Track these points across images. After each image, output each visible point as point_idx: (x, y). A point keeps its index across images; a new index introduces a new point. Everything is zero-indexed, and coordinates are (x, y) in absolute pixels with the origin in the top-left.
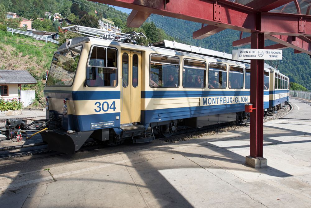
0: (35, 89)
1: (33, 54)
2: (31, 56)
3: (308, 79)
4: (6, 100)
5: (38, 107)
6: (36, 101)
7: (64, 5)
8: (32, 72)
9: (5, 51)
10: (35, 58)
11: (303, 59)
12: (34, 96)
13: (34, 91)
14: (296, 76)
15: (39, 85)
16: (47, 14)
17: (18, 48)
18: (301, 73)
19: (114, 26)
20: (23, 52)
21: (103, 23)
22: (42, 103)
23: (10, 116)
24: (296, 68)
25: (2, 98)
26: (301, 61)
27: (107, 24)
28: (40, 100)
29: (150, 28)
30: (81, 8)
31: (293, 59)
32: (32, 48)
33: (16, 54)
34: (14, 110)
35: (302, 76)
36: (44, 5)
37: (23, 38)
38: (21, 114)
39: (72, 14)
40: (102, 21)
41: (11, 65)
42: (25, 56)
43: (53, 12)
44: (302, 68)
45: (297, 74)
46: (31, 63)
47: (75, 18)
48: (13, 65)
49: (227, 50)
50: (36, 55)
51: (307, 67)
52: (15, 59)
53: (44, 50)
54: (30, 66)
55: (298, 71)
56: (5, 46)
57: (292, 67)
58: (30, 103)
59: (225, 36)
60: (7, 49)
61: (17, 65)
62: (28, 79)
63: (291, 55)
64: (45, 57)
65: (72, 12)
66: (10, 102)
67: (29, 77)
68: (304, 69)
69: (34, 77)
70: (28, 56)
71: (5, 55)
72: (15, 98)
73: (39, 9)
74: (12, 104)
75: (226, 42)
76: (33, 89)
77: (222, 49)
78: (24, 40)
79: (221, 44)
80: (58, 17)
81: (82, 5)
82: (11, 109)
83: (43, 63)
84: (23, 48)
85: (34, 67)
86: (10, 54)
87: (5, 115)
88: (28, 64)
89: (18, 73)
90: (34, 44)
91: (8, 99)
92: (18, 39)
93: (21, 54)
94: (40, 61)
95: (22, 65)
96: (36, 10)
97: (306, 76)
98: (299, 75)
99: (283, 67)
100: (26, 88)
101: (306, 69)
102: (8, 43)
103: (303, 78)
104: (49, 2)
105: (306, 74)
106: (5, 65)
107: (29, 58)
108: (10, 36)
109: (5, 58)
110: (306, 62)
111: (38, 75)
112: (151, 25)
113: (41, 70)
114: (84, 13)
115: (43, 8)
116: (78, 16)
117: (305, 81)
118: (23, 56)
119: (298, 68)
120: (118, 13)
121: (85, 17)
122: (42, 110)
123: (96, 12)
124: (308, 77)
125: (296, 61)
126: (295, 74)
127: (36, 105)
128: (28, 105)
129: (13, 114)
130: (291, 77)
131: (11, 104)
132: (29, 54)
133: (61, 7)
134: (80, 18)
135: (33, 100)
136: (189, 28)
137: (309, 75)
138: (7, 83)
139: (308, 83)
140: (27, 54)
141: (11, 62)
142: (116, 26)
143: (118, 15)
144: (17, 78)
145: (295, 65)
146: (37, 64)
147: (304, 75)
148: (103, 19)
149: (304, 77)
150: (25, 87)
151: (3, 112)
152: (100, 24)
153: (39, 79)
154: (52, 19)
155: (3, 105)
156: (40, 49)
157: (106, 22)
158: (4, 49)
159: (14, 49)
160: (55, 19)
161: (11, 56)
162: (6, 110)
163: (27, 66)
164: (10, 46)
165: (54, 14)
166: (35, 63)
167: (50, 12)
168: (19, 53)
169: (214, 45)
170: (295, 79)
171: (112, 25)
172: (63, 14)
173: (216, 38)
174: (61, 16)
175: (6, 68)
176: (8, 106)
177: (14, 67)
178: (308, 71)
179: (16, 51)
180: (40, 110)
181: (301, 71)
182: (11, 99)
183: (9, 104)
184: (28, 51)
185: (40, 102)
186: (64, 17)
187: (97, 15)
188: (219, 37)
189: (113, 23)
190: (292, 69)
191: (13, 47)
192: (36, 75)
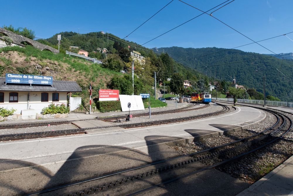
0: (82, 96)
1: (83, 70)
2: (81, 71)
3: (280, 93)
4: (55, 105)
5: (83, 111)
6: (82, 105)
7: (110, 43)
8: (81, 83)
9: (63, 67)
10: (84, 73)
11: (275, 78)
12: (81, 102)
13: (81, 98)
14: (270, 91)
15: (85, 93)
16: (99, 49)
17: (72, 65)
18: (274, 89)
19: (140, 56)
20: (75, 68)
21: (133, 54)
22: (86, 108)
23: (58, 119)
24: (270, 85)
25: (52, 103)
26: (273, 80)
27: (136, 55)
28: (85, 105)
29: (165, 57)
30: (120, 45)
31: (268, 78)
32: (83, 66)
33: (70, 70)
34: (62, 113)
35: (275, 91)
36: (97, 44)
37: (77, 59)
38: (67, 117)
39: (114, 49)
40: (133, 52)
41: (66, 78)
42: (77, 71)
43: (102, 48)
44: (275, 85)
45: (271, 89)
46: (81, 76)
47: (116, 51)
48: (67, 78)
49: (217, 72)
50: (85, 71)
51: (279, 85)
52: (69, 73)
53: (92, 68)
54: (80, 79)
55: (272, 87)
56: (63, 63)
57: (266, 84)
58: (77, 108)
59: (216, 63)
60: (64, 66)
61: (70, 77)
62: (75, 88)
63: (265, 76)
64: (91, 72)
65: (114, 48)
66: (59, 106)
67: (76, 87)
68: (276, 86)
69: (82, 87)
70: (78, 71)
71: (62, 70)
72: (63, 103)
73: (94, 46)
74: (61, 108)
75: (217, 67)
76: (80, 96)
77: (214, 72)
78: (77, 60)
79: (213, 68)
80: (105, 51)
81: (120, 43)
82: (59, 113)
83: (90, 76)
84: (76, 65)
85: (82, 80)
86: (65, 69)
87: (54, 117)
88: (79, 77)
89: (69, 83)
90: (85, 63)
91: (58, 104)
92: (73, 59)
93: (74, 70)
94: (88, 75)
95: (74, 78)
96: (92, 47)
97: (278, 91)
98: (272, 90)
99: (259, 84)
100: (75, 96)
101: (277, 86)
102: (65, 62)
103: (276, 93)
104: (100, 42)
105: (278, 89)
106: (61, 77)
107: (79, 73)
108: (68, 57)
109: (62, 72)
110: (278, 81)
111: (85, 86)
112: (166, 55)
113: (88, 82)
114: (122, 48)
115: (96, 45)
116: (118, 50)
117: (277, 95)
118: (75, 71)
119: (271, 85)
120: (143, 48)
121: (122, 50)
122: (86, 113)
123: (129, 47)
124: (279, 92)
125: (269, 80)
126: (270, 89)
127: (81, 109)
128: (75, 109)
129: (60, 117)
130: (266, 92)
131: (59, 108)
132: (80, 70)
133: (107, 45)
134: (119, 51)
135: (79, 105)
136: (190, 57)
137: (280, 90)
138: (57, 91)
139: (280, 96)
140: (78, 70)
141: (66, 75)
142: (142, 56)
143: (143, 49)
144: (67, 87)
145: (269, 83)
146: (85, 77)
147: (277, 90)
148: (134, 51)
149: (276, 91)
150: (74, 94)
151: (52, 115)
152: (132, 55)
153: (86, 88)
154: (102, 52)
155: (52, 109)
156: (89, 66)
157: (135, 54)
158: (61, 66)
159: (69, 66)
160: (103, 52)
161: (66, 71)
162: (55, 113)
163: (78, 78)
164: (67, 64)
165: (103, 49)
166: (83, 77)
167: (100, 48)
168: (72, 69)
169: (208, 69)
170: (270, 93)
171: (140, 55)
172: (108, 49)
173: (209, 64)
174: (107, 50)
175: (62, 80)
176: (56, 110)
177: (68, 79)
178: (280, 87)
179: (70, 67)
180: (84, 113)
181: (274, 87)
182: (60, 104)
183: (58, 108)
184: (79, 68)
185: (84, 107)
186: (109, 51)
187: (130, 49)
188: (212, 63)
189: (140, 54)
190: (267, 86)
191: (69, 64)
192: (84, 85)
